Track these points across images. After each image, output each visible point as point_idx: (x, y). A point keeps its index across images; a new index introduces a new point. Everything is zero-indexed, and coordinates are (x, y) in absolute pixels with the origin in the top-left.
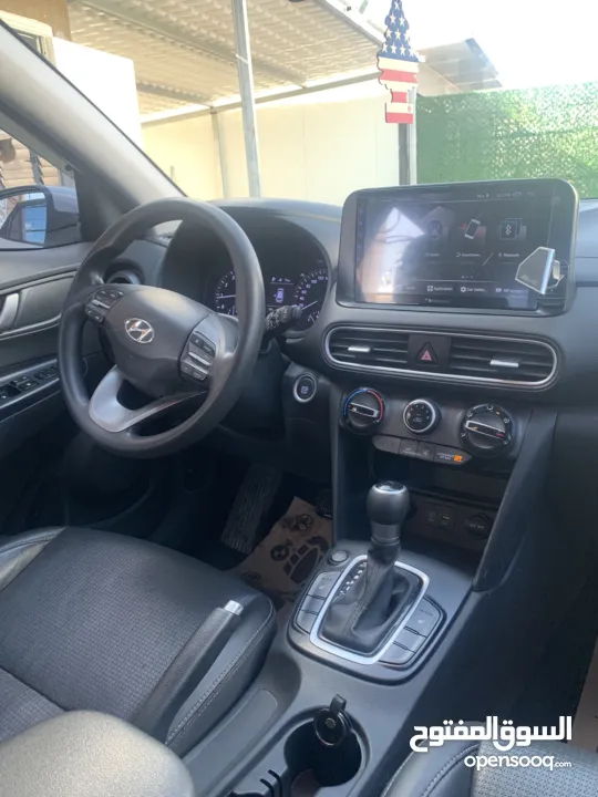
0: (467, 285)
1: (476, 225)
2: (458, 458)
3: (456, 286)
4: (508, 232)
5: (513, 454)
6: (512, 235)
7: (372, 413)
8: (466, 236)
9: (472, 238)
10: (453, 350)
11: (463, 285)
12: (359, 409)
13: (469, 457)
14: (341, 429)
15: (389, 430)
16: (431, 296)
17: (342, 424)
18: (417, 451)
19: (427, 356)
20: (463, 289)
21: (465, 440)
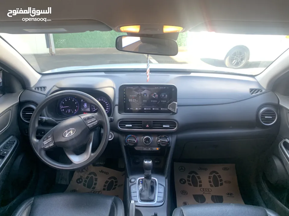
0: (154, 108)
1: (155, 94)
2: (158, 149)
3: (152, 108)
4: (163, 96)
5: (170, 146)
6: (164, 97)
7: (134, 141)
8: (153, 97)
9: (154, 97)
10: (153, 124)
11: (153, 108)
12: (129, 141)
13: (160, 148)
14: (125, 146)
15: (139, 145)
16: (146, 110)
17: (125, 145)
18: (147, 149)
19: (147, 126)
20: (153, 109)
21: (159, 144)
